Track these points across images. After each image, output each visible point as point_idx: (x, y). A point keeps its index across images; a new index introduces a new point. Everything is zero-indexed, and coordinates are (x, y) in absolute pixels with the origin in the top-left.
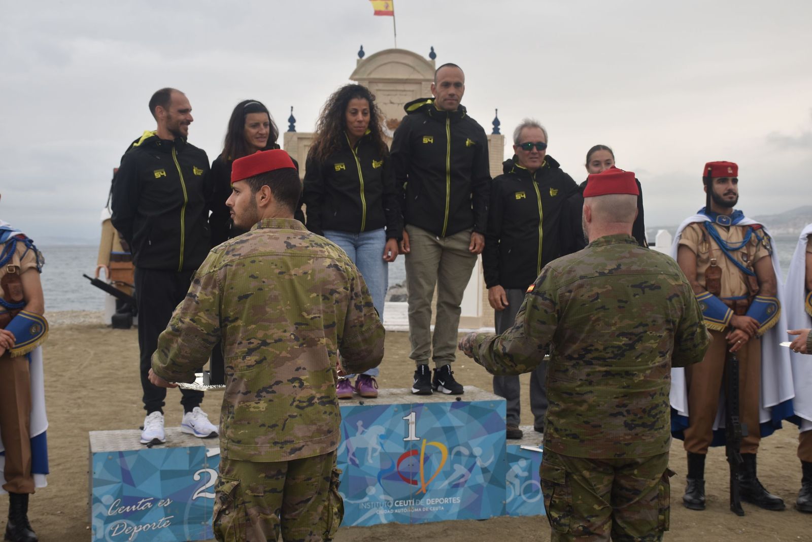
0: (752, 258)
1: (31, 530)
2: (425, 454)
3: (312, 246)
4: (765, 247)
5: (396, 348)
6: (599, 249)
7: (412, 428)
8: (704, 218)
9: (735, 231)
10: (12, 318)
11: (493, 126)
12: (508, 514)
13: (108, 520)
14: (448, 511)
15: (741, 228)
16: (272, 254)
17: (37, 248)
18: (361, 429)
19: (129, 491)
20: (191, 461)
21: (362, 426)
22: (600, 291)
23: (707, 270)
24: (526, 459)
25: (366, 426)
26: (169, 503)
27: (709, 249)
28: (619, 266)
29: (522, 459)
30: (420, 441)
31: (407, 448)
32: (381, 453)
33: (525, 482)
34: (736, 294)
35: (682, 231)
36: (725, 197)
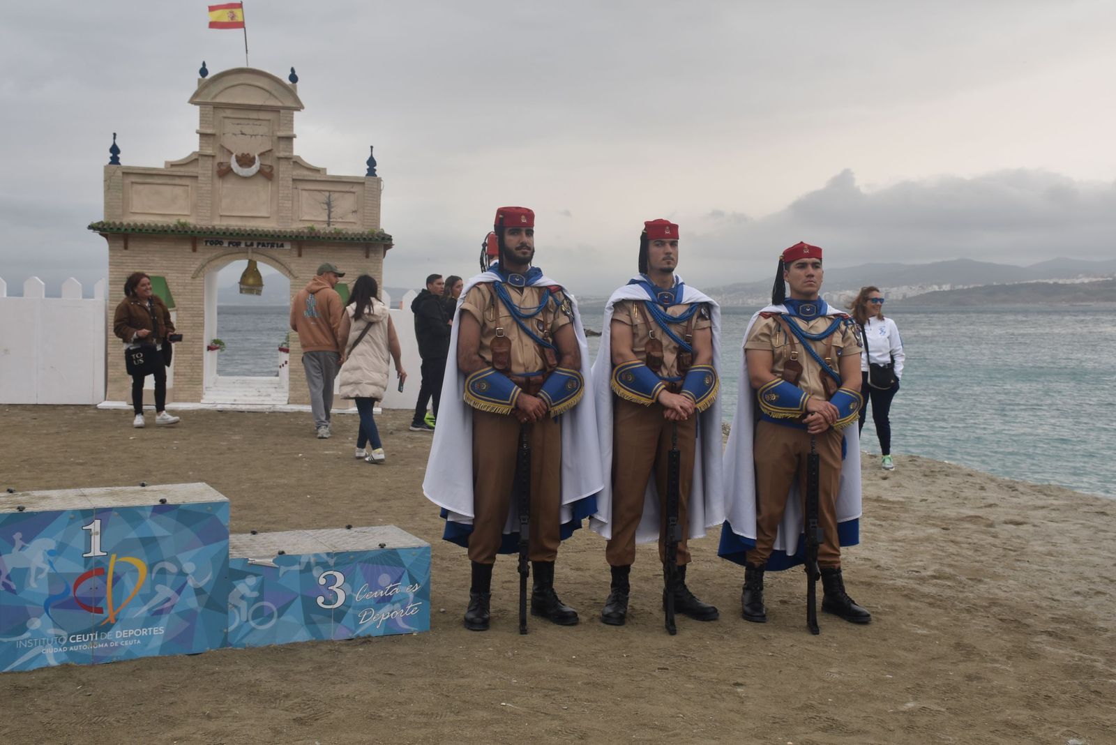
0: (549, 326)
2: (114, 573)
4: (565, 313)
5: (232, 433)
7: (96, 541)
8: (491, 276)
9: (530, 294)
11: (368, 167)
12: (231, 645)
14: (146, 645)
15: (537, 290)
18: (19, 543)
21: (22, 539)
23: (493, 342)
24: (256, 575)
25: (28, 539)
27: (498, 316)
29: (250, 576)
30: (108, 556)
31: (89, 566)
32: (49, 574)
33: (254, 604)
34: (530, 370)
35: (466, 293)
36: (518, 251)
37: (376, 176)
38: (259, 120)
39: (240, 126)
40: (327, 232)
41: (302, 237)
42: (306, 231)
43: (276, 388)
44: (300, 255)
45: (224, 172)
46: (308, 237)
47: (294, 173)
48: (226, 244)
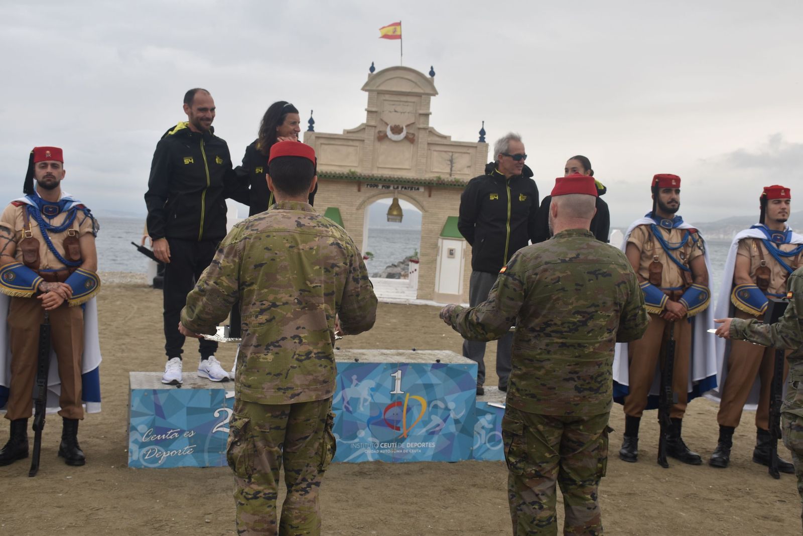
0: (688, 256)
1: (80, 450)
2: (408, 405)
3: (319, 227)
4: (699, 248)
5: (389, 317)
6: (563, 240)
7: (398, 383)
8: (650, 221)
9: (675, 234)
10: (70, 274)
11: (480, 136)
12: (474, 458)
13: (142, 445)
14: (424, 453)
15: (680, 231)
16: (284, 231)
17: (94, 216)
18: (355, 382)
19: (160, 422)
20: (212, 401)
21: (357, 379)
22: (561, 275)
23: (650, 265)
24: (492, 414)
25: (360, 379)
26: (192, 435)
27: (653, 248)
28: (578, 255)
29: (488, 414)
30: (404, 395)
31: (393, 400)
32: (371, 403)
33: (489, 432)
34: (674, 286)
35: (632, 231)
36: (669, 205)
37: (485, 142)
38: (407, 102)
39: (394, 106)
40: (450, 180)
41: (433, 184)
42: (435, 179)
43: (407, 287)
44: (430, 196)
45: (382, 137)
46: (437, 184)
47: (429, 139)
48: (380, 187)
